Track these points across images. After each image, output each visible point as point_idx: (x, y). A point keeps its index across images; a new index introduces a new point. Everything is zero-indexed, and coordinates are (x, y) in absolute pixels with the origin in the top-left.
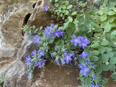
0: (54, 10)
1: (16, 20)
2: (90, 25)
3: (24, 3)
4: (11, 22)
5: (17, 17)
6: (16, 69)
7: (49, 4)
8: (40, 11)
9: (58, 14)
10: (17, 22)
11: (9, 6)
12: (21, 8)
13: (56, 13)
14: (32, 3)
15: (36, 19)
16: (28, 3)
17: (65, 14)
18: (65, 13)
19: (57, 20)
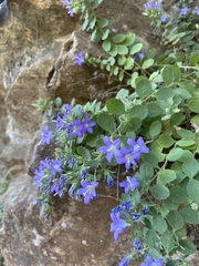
0: (98, 61)
1: (32, 83)
2: (171, 101)
3: (44, 46)
4: (22, 88)
5: (33, 78)
6: (25, 189)
7: (90, 46)
8: (68, 65)
9: (108, 69)
10: (34, 88)
11: (16, 55)
12: (39, 56)
13: (105, 66)
14: (61, 43)
15: (62, 83)
16: (53, 45)
17: (126, 68)
18: (126, 63)
19: (110, 83)
